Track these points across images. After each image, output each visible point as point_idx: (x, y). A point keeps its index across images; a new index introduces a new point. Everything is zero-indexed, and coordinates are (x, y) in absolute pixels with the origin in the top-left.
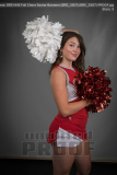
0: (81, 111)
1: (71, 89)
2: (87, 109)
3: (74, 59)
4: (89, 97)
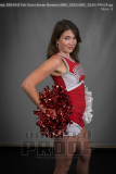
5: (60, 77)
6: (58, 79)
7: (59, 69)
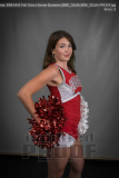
5: (56, 88)
6: (54, 90)
7: (56, 79)
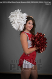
0: (34, 52)
1: (30, 42)
2: (36, 51)
3: (30, 29)
4: (37, 46)
